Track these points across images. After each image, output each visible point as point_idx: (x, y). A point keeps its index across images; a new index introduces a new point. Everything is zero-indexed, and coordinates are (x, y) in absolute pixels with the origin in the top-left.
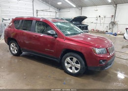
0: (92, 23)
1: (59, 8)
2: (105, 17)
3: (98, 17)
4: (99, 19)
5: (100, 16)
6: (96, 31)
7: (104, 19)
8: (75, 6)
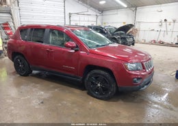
0: (153, 30)
1: (102, 10)
2: (174, 21)
3: (163, 21)
4: (164, 24)
5: (165, 20)
6: (160, 42)
7: (172, 24)
8: (126, 6)
